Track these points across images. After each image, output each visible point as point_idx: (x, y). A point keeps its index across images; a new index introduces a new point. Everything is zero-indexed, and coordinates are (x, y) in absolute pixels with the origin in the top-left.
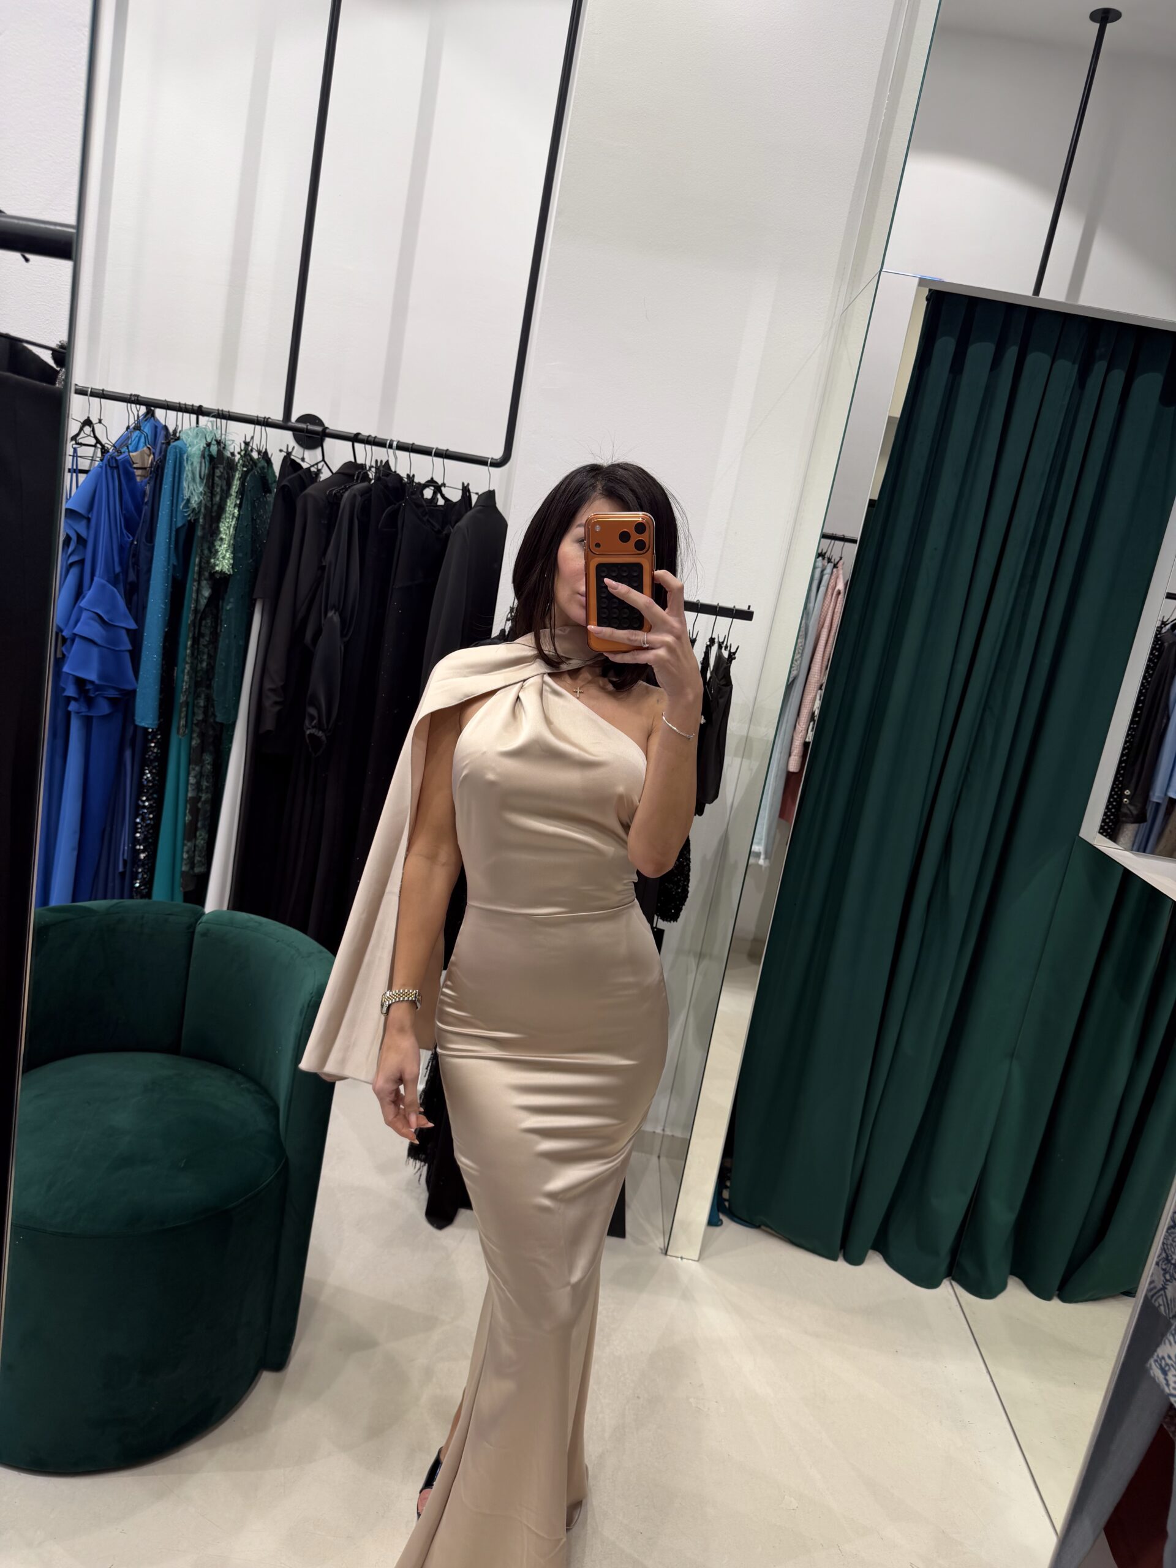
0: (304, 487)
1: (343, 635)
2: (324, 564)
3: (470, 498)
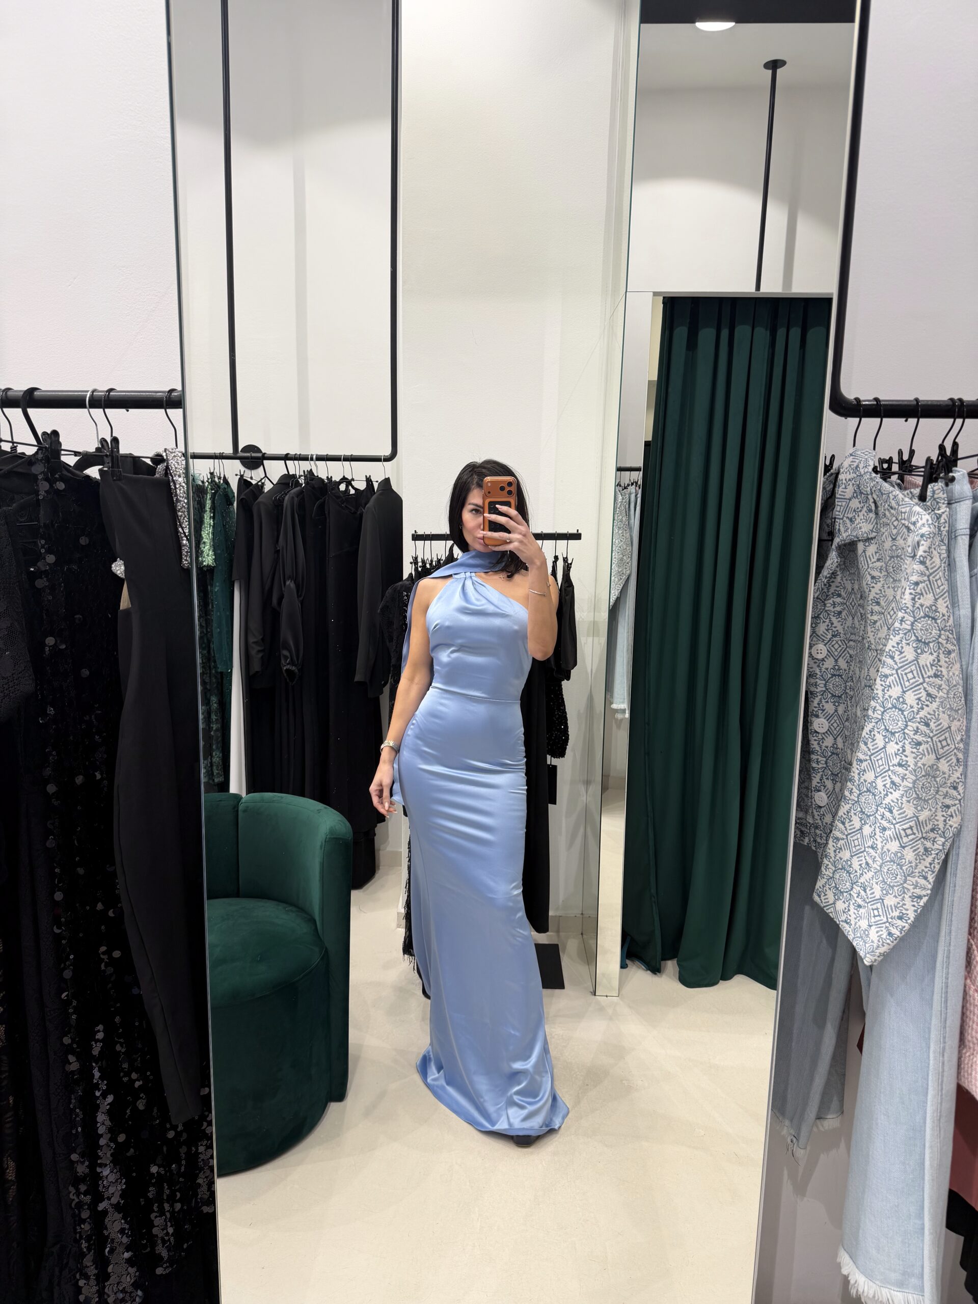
0: (256, 498)
1: (298, 596)
2: (278, 549)
3: (372, 484)
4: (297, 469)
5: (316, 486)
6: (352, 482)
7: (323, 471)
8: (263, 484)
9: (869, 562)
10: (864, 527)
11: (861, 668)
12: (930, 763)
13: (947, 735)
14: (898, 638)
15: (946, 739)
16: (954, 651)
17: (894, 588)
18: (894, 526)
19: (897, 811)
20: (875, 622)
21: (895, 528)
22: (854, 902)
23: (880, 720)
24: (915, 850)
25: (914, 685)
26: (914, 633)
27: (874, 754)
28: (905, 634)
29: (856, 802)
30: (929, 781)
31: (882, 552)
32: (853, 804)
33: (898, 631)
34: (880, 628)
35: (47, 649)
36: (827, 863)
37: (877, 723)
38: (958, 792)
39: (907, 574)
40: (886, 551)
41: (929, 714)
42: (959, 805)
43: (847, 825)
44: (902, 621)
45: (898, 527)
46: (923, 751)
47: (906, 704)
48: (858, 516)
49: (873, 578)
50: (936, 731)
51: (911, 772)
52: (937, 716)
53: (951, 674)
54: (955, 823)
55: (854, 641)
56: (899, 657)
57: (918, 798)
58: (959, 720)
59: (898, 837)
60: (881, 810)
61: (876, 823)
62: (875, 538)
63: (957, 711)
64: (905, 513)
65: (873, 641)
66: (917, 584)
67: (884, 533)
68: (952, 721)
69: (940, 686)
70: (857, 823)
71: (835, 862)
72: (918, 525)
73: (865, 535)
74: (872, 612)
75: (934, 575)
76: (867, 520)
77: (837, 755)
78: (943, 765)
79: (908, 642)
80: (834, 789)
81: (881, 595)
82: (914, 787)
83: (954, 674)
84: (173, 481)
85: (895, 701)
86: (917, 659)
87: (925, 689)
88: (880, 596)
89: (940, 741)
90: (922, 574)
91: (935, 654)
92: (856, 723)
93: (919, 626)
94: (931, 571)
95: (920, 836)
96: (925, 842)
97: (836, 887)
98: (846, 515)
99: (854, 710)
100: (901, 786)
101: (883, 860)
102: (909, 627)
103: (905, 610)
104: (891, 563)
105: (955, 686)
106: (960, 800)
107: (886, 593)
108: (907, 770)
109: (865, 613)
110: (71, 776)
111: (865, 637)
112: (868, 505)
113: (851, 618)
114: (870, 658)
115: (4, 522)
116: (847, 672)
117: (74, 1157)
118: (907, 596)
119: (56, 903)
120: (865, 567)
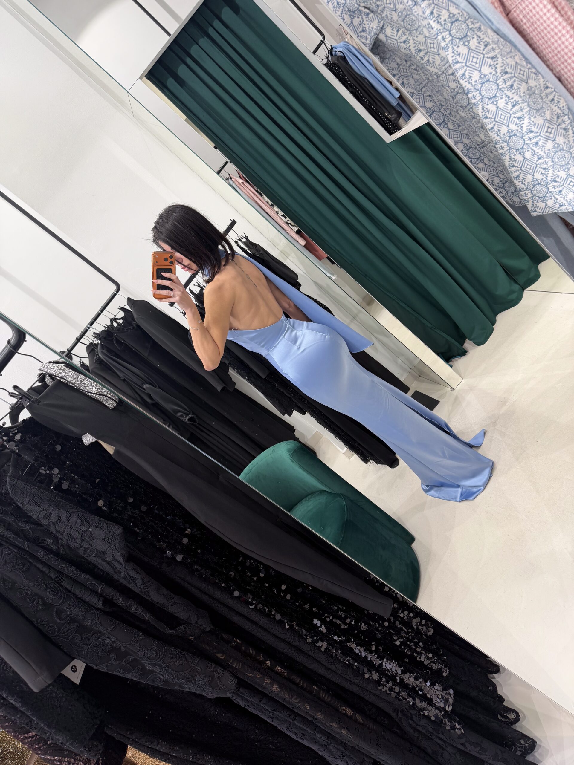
1: (155, 387)
3: (126, 309)
4: (88, 339)
5: (105, 336)
6: (116, 317)
7: (100, 326)
8: (82, 362)
9: (395, 38)
10: (373, 25)
11: (442, 94)
12: (526, 89)
13: (519, 67)
14: (450, 50)
15: (521, 70)
16: (480, 25)
17: (420, 34)
19: (534, 127)
20: (428, 61)
21: (390, 4)
22: (555, 193)
23: (482, 98)
24: (561, 135)
25: (481, 62)
26: (456, 38)
27: (495, 117)
28: (452, 43)
29: (509, 149)
30: (533, 97)
31: (396, 25)
32: (509, 152)
33: (447, 47)
34: (434, 60)
35: (104, 508)
36: (524, 193)
37: (482, 102)
38: (550, 88)
39: (421, 16)
40: (397, 21)
41: (502, 67)
42: (557, 94)
43: (516, 165)
44: (444, 39)
45: (391, 2)
46: (517, 87)
47: (487, 75)
48: (365, 24)
49: (404, 42)
50: (513, 70)
51: (522, 103)
52: (506, 64)
53: (491, 37)
54: (563, 103)
55: (424, 87)
56: (461, 57)
57: (538, 110)
58: (516, 55)
59: (548, 138)
60: (526, 137)
61: (529, 146)
62: (384, 24)
63: (511, 52)
65: (437, 71)
66: (432, 13)
67: (387, 15)
68: (514, 59)
69: (493, 48)
70: (519, 158)
71: (527, 188)
73: (378, 28)
74: (422, 58)
76: (371, 21)
77: (471, 147)
78: (532, 83)
79: (457, 46)
80: (485, 164)
81: (417, 45)
82: (531, 108)
83: (492, 36)
84: (60, 377)
85: (480, 81)
86: (469, 49)
87: (488, 58)
89: (520, 73)
91: (475, 36)
92: (466, 121)
93: (454, 32)
95: (556, 126)
96: (561, 126)
97: (539, 198)
98: (358, 32)
99: (458, 117)
100: (524, 115)
101: (551, 158)
102: (450, 38)
103: (440, 32)
104: (406, 24)
105: (498, 41)
106: (555, 91)
107: (419, 41)
108: (519, 104)
109: (417, 66)
110: (181, 543)
111: (429, 75)
112: (364, 13)
113: (411, 79)
114: (443, 81)
115: (16, 480)
116: (435, 105)
117: (367, 676)
118: (434, 24)
119: (239, 597)
120: (395, 43)
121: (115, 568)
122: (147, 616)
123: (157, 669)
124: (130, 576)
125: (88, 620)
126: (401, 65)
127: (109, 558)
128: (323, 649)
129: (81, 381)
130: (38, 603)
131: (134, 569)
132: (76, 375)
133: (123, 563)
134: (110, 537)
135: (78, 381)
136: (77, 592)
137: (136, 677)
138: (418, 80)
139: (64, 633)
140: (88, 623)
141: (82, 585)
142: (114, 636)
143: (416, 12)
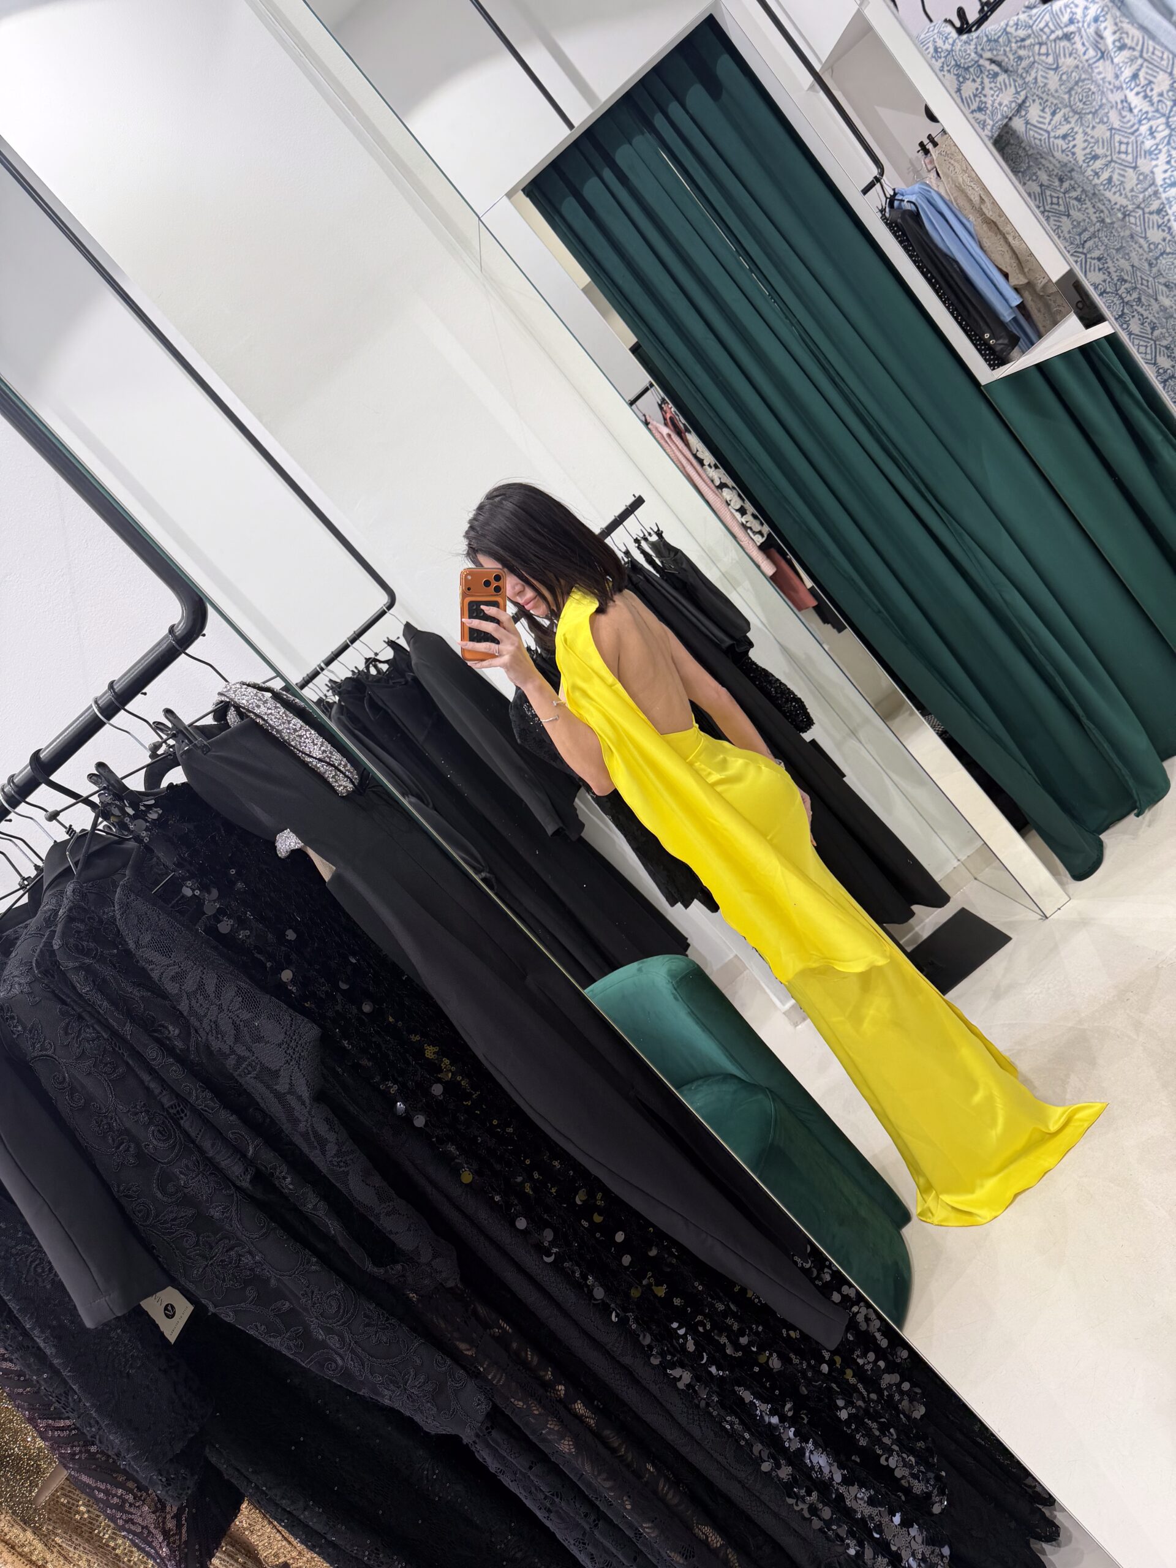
3: (398, 644)
6: (378, 658)
7: (343, 670)
9: (1045, 127)
10: (1002, 99)
11: (1127, 257)
14: (1163, 157)
17: (1101, 122)
18: (1044, 55)
20: (1110, 179)
21: (1047, 55)
28: (1169, 143)
31: (1051, 99)
34: (1122, 179)
35: (291, 986)
39: (1110, 83)
40: (1056, 92)
45: (1050, 51)
48: (985, 96)
49: (1064, 137)
55: (1090, 238)
62: (1026, 97)
64: (1047, 25)
65: (1125, 202)
66: (1135, 76)
67: (1036, 79)
72: (1079, 16)
73: (1014, 105)
74: (1097, 174)
75: (1145, 50)
76: (1001, 89)
81: (1091, 145)
88: (1092, 147)
90: (1132, 60)
94: (1139, 48)
99: (1155, 307)
102: (1167, 132)
103: (1146, 119)
104: (1075, 98)
107: (1096, 137)
109: (1083, 191)
110: (427, 1093)
111: (1106, 212)
112: (987, 73)
113: (1064, 219)
114: (1136, 224)
115: (133, 897)
116: (1109, 280)
117: (766, 1467)
118: (1136, 101)
119: (525, 1233)
120: (1043, 138)
121: (289, 1110)
122: (333, 1227)
123: (333, 1341)
124: (316, 1134)
125: (217, 1206)
126: (1048, 187)
127: (282, 1086)
128: (681, 1385)
129: (295, 730)
130: (127, 1150)
131: (327, 1120)
132: (286, 716)
133: (307, 1102)
134: (293, 1044)
135: (289, 729)
136: (207, 1145)
137: (289, 1348)
138: (1079, 223)
139: (165, 1222)
140: (216, 1213)
141: (218, 1134)
142: (260, 1252)
143: (1099, 73)
